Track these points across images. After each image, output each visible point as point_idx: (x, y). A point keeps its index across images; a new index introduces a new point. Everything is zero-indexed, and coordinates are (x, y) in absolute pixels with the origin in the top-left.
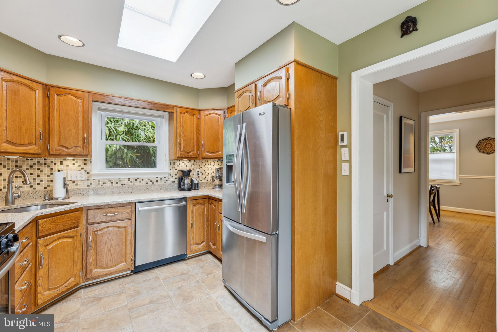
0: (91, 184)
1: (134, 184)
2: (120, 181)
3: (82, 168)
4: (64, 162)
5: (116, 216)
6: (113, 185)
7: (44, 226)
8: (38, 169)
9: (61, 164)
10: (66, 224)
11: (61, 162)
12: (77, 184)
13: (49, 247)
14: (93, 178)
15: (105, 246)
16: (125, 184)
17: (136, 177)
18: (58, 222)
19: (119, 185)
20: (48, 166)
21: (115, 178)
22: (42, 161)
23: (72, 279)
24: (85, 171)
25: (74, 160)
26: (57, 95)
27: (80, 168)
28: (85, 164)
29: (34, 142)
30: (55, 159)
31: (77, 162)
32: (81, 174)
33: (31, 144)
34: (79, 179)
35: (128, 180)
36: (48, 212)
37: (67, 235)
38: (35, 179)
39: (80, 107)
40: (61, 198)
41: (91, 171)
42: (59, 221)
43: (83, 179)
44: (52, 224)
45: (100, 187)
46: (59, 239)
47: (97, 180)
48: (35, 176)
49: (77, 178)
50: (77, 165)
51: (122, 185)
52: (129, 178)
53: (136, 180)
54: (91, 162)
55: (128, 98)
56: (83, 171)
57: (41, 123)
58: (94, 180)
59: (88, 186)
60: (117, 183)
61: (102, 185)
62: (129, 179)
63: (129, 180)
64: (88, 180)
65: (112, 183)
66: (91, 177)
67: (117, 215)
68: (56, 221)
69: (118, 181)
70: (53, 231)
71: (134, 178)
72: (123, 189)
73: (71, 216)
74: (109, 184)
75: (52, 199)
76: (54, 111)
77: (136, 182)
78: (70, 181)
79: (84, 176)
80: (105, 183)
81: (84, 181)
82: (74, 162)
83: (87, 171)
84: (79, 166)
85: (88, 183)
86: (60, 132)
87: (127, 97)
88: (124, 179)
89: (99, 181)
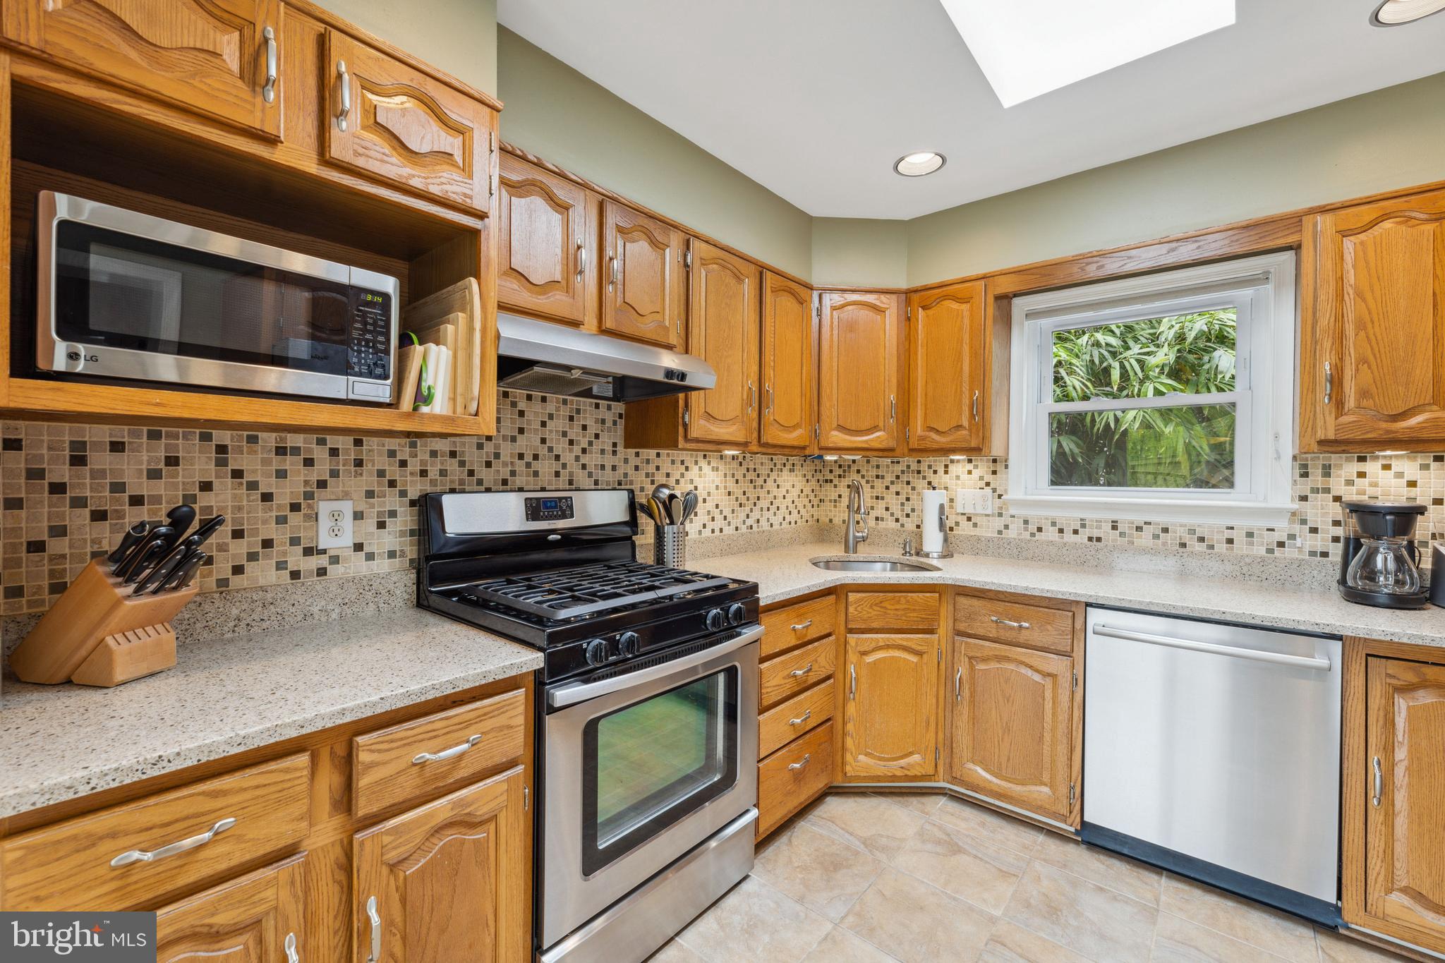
0: (1006, 527)
1: (1133, 543)
2: (1083, 526)
3: (988, 484)
4: (952, 468)
5: (1023, 631)
6: (1062, 538)
7: (859, 609)
8: (908, 483)
9: (946, 472)
10: (904, 618)
11: (946, 466)
12: (975, 525)
13: (870, 659)
14: (1012, 512)
15: (994, 712)
16: (1099, 540)
17: (1139, 519)
18: (885, 608)
19: (1082, 538)
20: (924, 478)
21: (1069, 518)
22: (914, 466)
23: (916, 758)
24: (994, 490)
25: (970, 461)
26: (924, 308)
27: (982, 484)
28: (994, 472)
29: (881, 424)
30: (935, 461)
31: (976, 467)
32: (984, 498)
33: (875, 428)
34: (979, 510)
35: (1110, 524)
36: (864, 578)
37: (905, 643)
38: (902, 504)
39: (967, 321)
40: (935, 555)
41: (1006, 491)
42: (889, 607)
43: (989, 512)
44: (875, 608)
45: (1029, 537)
46: (888, 647)
47: (1020, 518)
48: (902, 497)
49: (975, 508)
50: (976, 473)
51: (1090, 539)
52: (1115, 518)
53: (1139, 529)
54: (1006, 467)
55: (1095, 254)
56: (988, 490)
57: (894, 381)
58: (1014, 517)
59: (1000, 532)
60: (1076, 532)
61: (1033, 535)
62: (1112, 522)
63: (1114, 528)
64: (1000, 515)
65: (1061, 531)
66: (1007, 510)
67: (1027, 628)
68: (881, 602)
69: (1078, 527)
70: (875, 625)
71: (1133, 523)
72: (1093, 552)
73: (916, 601)
74: (1050, 534)
75: (918, 554)
76: (916, 347)
77: (1141, 537)
78: (962, 514)
79: (991, 505)
80: (1040, 529)
81: (991, 518)
82: (970, 466)
83: (999, 492)
84: (981, 478)
85: (998, 523)
86: (926, 395)
87: (1091, 252)
88: (1097, 521)
89: (1026, 522)
